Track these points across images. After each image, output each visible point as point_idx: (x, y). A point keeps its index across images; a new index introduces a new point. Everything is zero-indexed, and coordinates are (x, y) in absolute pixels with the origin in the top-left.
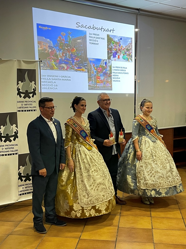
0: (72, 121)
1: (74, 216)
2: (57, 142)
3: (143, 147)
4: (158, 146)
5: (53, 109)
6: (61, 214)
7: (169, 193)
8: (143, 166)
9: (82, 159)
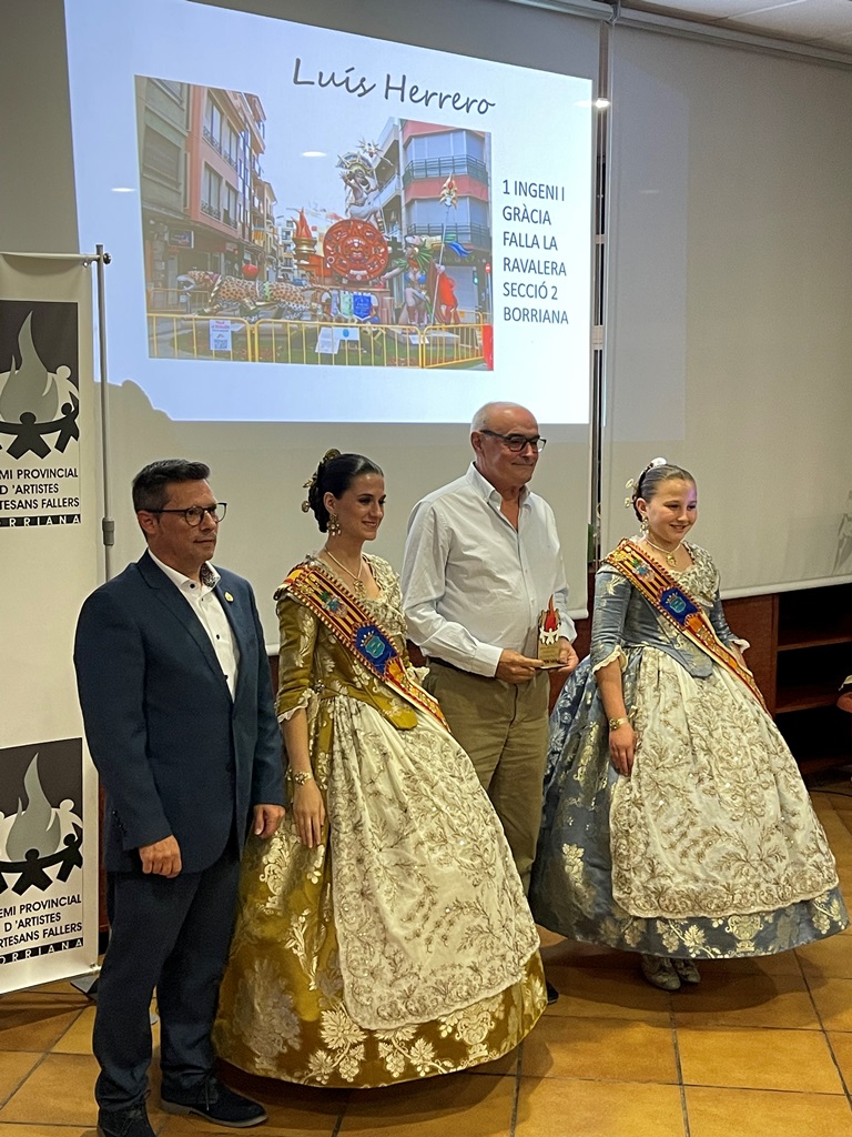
0: (315, 578)
1: (326, 1078)
2: (240, 697)
3: (647, 702)
4: (721, 696)
5: (207, 518)
6: (254, 1063)
7: (776, 937)
8: (646, 803)
9: (367, 779)
